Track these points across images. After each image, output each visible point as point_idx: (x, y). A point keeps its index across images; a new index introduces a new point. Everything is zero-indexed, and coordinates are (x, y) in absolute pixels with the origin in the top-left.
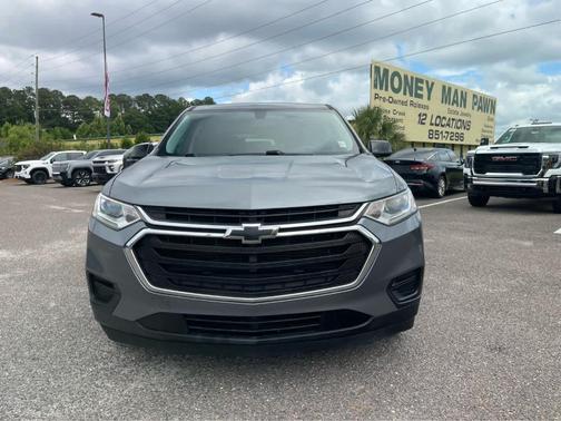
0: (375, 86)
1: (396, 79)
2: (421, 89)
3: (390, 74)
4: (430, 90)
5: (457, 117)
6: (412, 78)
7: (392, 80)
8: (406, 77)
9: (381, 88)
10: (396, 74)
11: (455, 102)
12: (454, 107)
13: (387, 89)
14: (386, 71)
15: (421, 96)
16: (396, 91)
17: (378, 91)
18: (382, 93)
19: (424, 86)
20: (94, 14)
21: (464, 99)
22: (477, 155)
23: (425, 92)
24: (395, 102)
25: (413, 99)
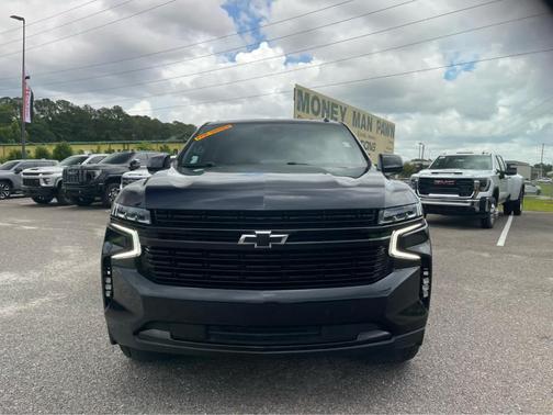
0: (298, 108)
1: (316, 102)
2: (336, 113)
3: (311, 98)
4: (343, 115)
5: (365, 139)
6: (329, 102)
7: (313, 103)
8: (323, 101)
9: (303, 110)
10: (315, 98)
11: (363, 126)
13: (308, 112)
14: (307, 95)
16: (316, 114)
17: (300, 112)
18: (304, 115)
19: (338, 110)
20: (13, 17)
21: (370, 124)
22: (421, 179)
23: (339, 115)
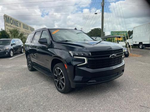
0: (6, 22)
3: (10, 19)
5: (27, 33)
6: (15, 21)
7: (10, 21)
10: (11, 19)
11: (26, 28)
12: (26, 30)
13: (9, 23)
14: (8, 18)
15: (18, 26)
16: (12, 24)
17: (7, 23)
18: (8, 24)
19: (18, 23)
21: (28, 28)
23: (19, 25)
24: (12, 27)
25: (16, 26)
